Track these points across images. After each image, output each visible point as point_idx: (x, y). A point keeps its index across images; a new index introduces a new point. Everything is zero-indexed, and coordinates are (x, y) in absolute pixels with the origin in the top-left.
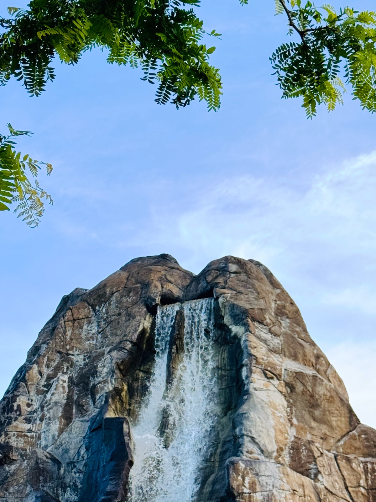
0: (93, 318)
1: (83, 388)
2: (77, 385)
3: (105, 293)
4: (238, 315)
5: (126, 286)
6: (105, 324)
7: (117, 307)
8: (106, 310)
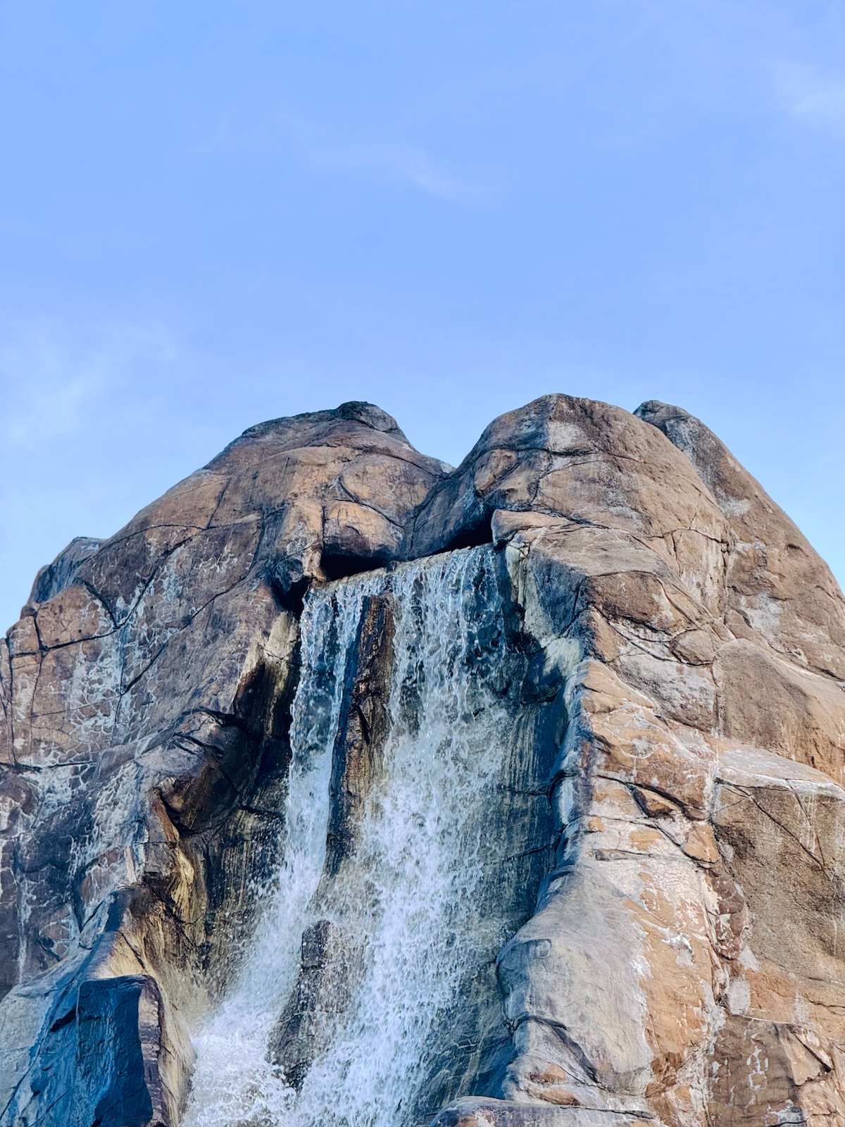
0: (107, 640)
1: (50, 880)
2: (32, 872)
3: (144, 550)
4: (563, 600)
5: (214, 524)
6: (144, 656)
7: (180, 596)
8: (146, 608)
